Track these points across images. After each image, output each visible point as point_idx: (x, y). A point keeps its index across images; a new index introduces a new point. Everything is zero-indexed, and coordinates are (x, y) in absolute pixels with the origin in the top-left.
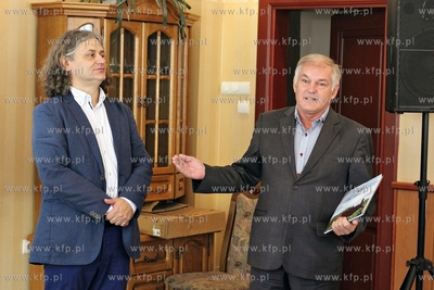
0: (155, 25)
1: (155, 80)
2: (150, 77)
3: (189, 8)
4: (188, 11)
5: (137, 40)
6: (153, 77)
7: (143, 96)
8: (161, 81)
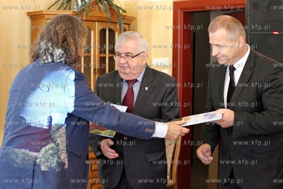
0: (104, 23)
1: (105, 58)
2: (102, 55)
3: (125, 12)
4: (124, 14)
5: (92, 32)
6: (104, 55)
7: (97, 67)
8: (109, 57)
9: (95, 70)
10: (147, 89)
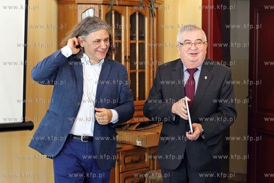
1: (135, 44)
5: (123, 18)
6: (134, 41)
7: (128, 54)
8: (139, 44)
9: (125, 57)
10: (206, 78)
